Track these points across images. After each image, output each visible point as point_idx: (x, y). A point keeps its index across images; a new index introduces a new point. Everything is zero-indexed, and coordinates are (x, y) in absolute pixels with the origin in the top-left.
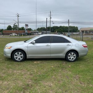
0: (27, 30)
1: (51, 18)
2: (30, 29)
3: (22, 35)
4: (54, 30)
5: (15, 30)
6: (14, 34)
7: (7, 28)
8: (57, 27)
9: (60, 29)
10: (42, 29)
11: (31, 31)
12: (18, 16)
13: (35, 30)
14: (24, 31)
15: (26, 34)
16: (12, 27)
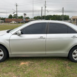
0: (25, 18)
1: (45, 7)
2: (28, 18)
3: (20, 23)
4: (49, 18)
5: (15, 18)
6: (13, 22)
7: (9, 17)
8: (51, 15)
9: (54, 18)
10: (38, 18)
11: (29, 19)
12: (17, 6)
13: (32, 19)
14: (23, 20)
15: (24, 22)
16: (13, 16)
